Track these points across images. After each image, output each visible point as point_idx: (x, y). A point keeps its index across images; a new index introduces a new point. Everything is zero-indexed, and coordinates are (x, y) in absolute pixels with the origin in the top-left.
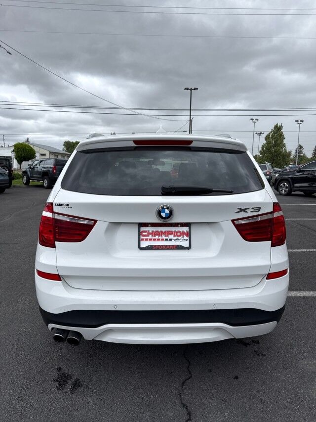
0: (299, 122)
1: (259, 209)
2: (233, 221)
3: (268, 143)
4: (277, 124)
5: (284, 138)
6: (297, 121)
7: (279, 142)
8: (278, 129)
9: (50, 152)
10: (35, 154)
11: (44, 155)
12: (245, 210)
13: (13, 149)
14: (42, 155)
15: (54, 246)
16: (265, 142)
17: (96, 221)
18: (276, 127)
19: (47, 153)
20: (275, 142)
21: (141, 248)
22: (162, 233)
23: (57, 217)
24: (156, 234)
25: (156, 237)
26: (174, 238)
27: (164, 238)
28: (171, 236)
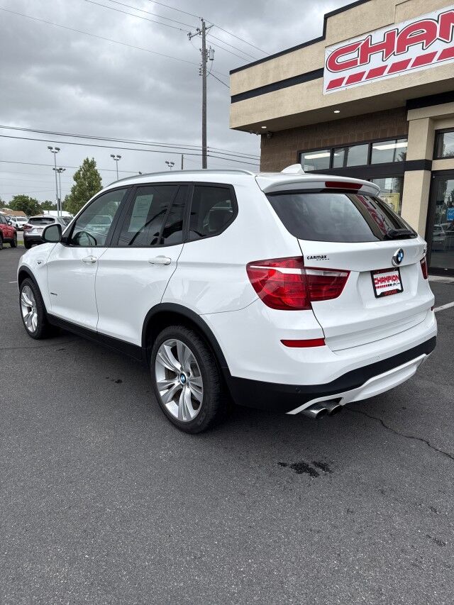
0: (116, 158)
2: (420, 262)
3: (80, 185)
4: (87, 159)
5: (101, 179)
6: (113, 156)
7: (94, 183)
8: (89, 166)
15: (310, 307)
16: (75, 183)
17: (348, 272)
18: (86, 162)
20: (89, 183)
21: (377, 297)
22: (388, 278)
23: (308, 272)
24: (383, 280)
25: (383, 284)
26: (393, 283)
27: (387, 284)
28: (391, 281)
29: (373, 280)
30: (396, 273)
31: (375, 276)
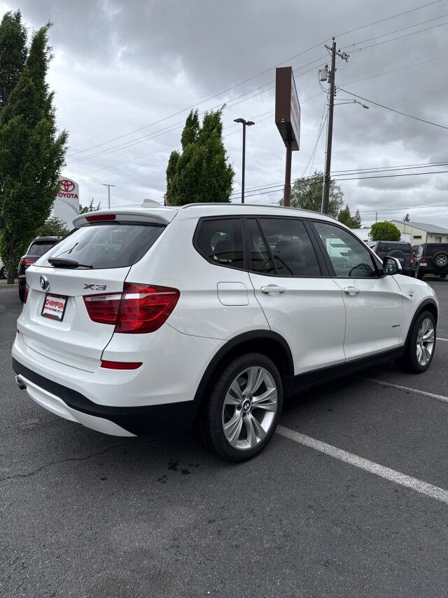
1: (105, 288)
2: (84, 297)
9: (428, 233)
10: (400, 236)
11: (420, 237)
12: (90, 286)
13: (370, 230)
14: (415, 237)
19: (424, 234)
22: (57, 304)
24: (53, 303)
25: (51, 307)
26: (58, 309)
27: (54, 308)
28: (57, 307)
29: (45, 301)
30: (63, 301)
31: (48, 298)
